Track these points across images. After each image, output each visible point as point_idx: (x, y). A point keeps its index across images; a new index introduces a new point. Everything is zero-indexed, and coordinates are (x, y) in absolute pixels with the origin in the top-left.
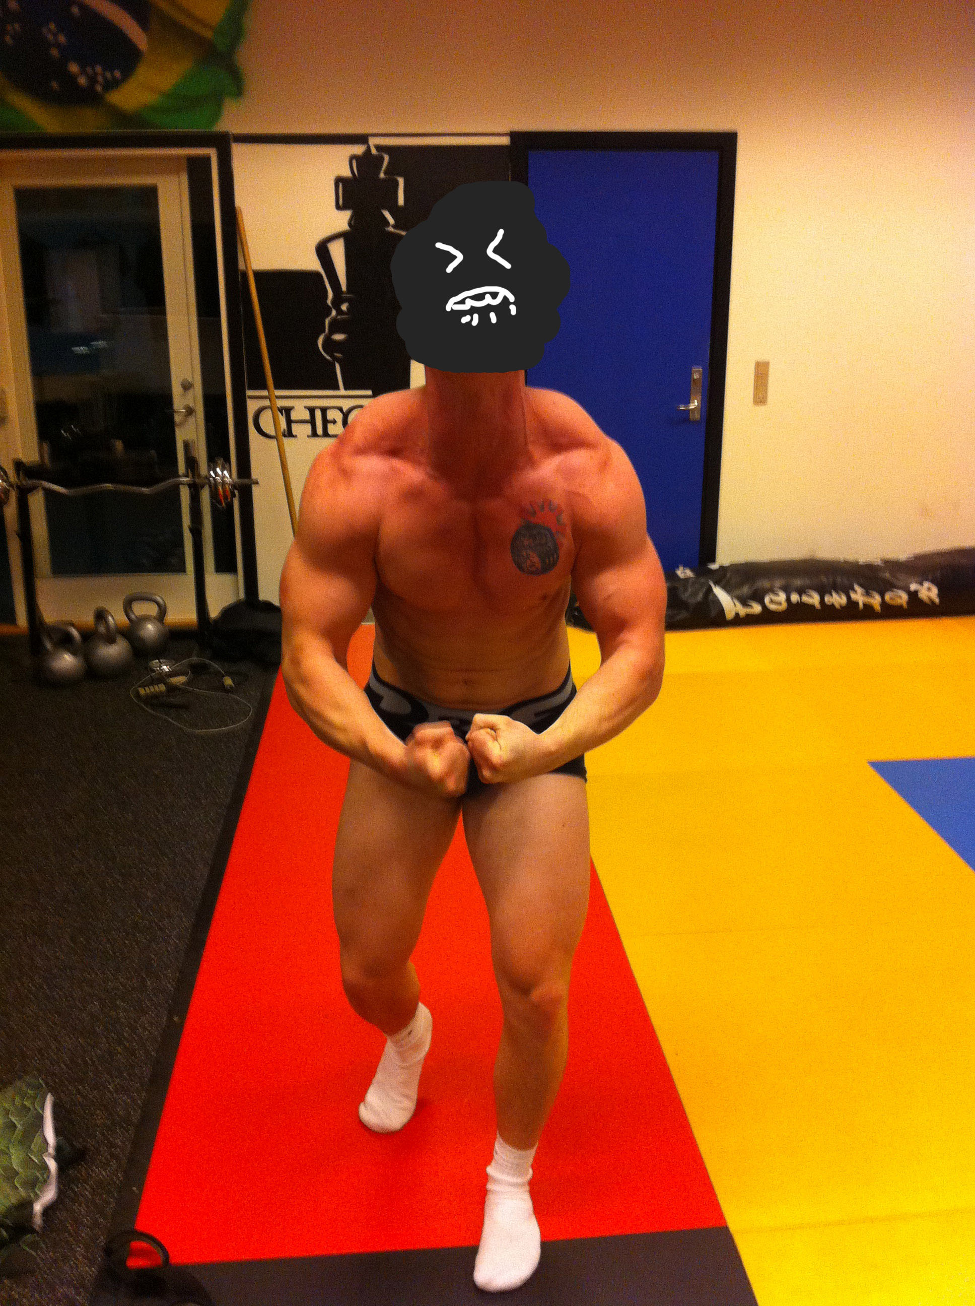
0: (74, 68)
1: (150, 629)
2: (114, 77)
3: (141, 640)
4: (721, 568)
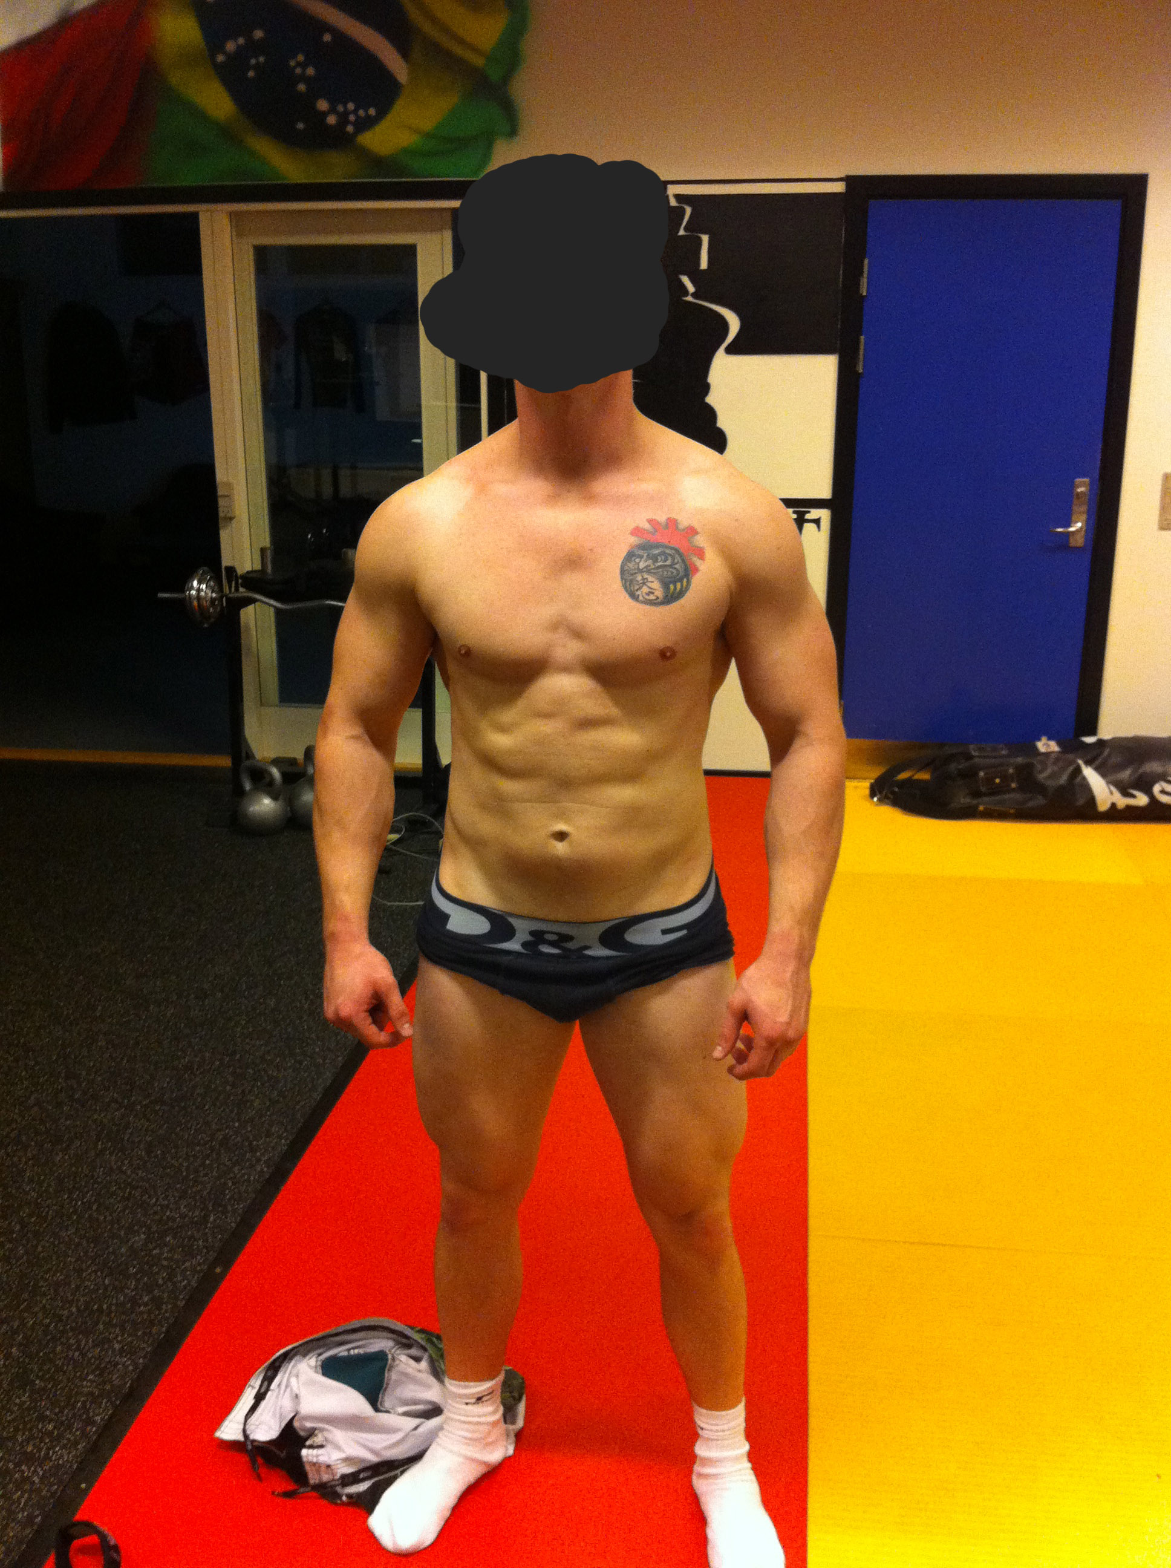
0: (323, 105)
4: (1101, 743)
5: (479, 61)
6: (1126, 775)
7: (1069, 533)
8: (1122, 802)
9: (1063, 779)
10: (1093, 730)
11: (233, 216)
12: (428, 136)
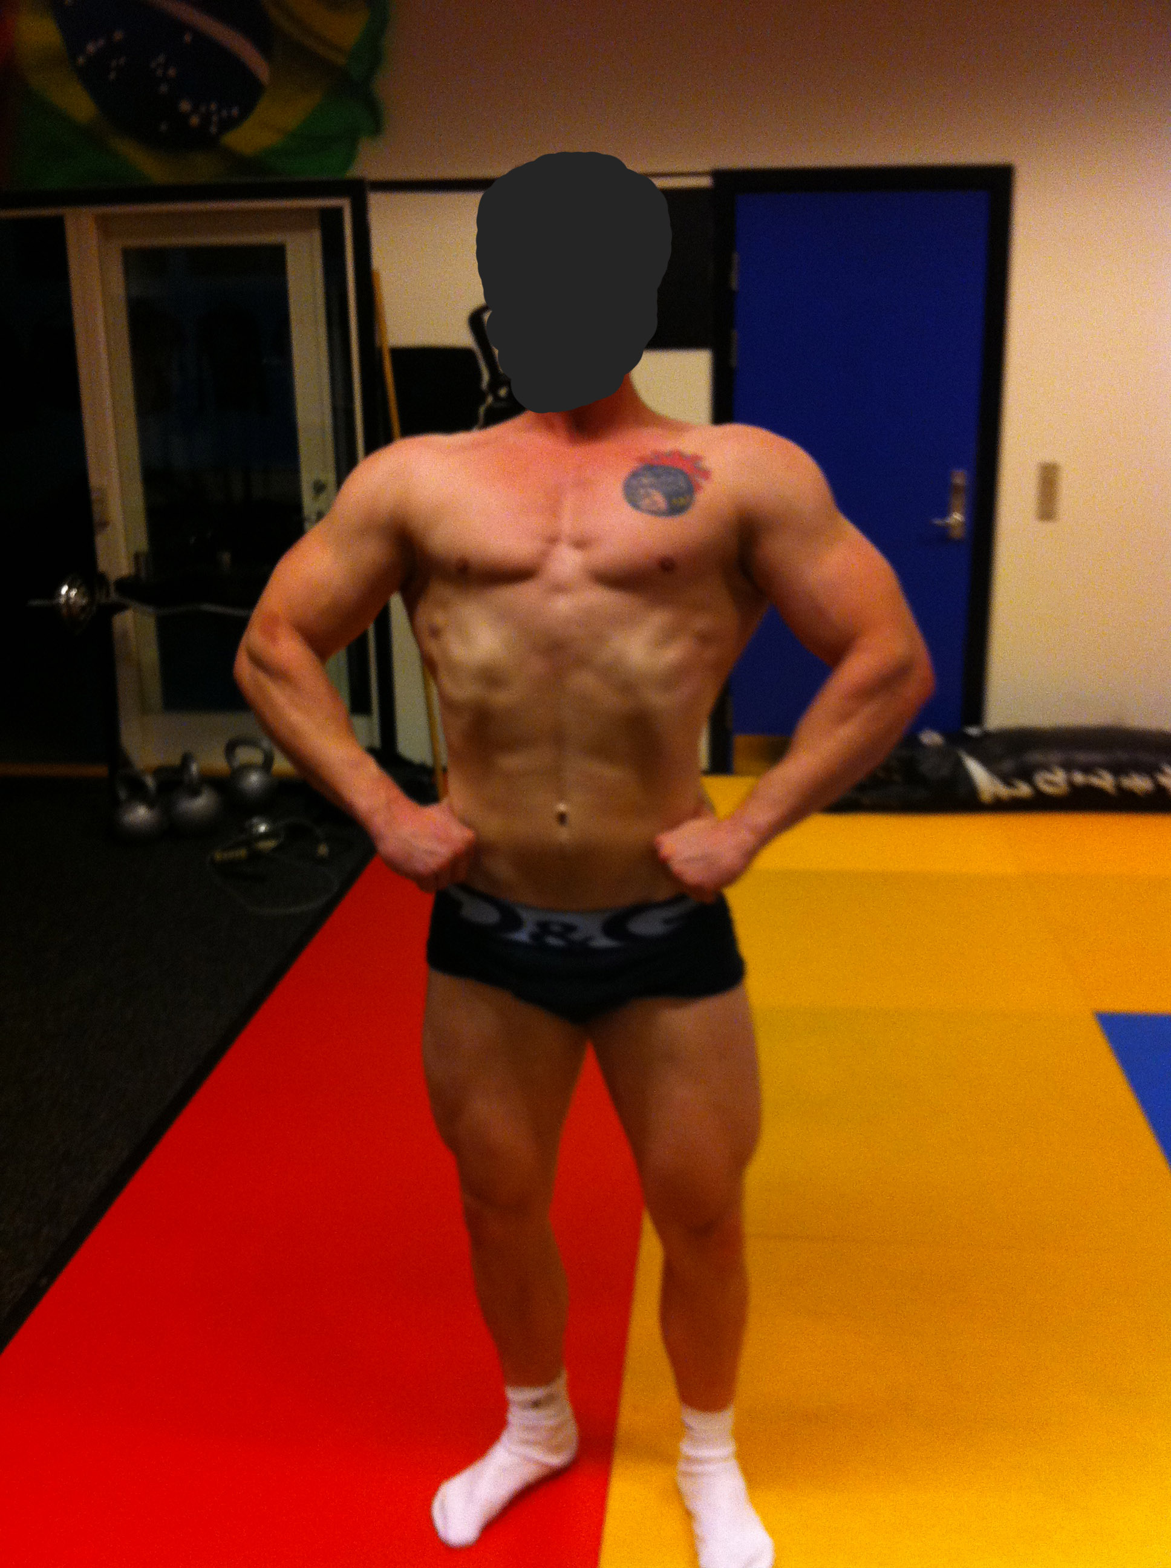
0: (185, 106)
1: (254, 779)
2: (230, 116)
3: (242, 793)
5: (339, 59)
6: (1008, 765)
7: (949, 526)
8: (1003, 791)
9: (944, 771)
10: (977, 721)
11: (99, 219)
12: (293, 135)
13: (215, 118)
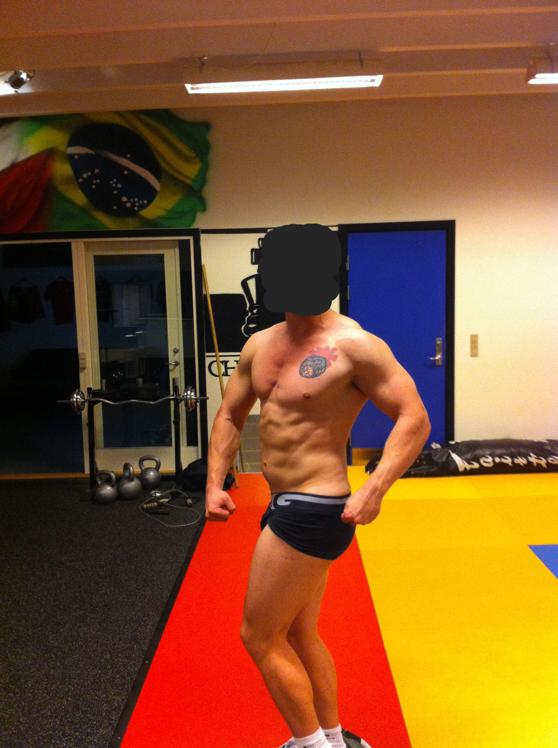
0: (124, 199)
1: (152, 474)
2: (144, 203)
3: (147, 480)
4: (457, 444)
5: (189, 182)
6: (469, 456)
7: (436, 360)
8: (468, 467)
9: (444, 459)
10: (452, 439)
11: (86, 244)
12: (170, 211)
13: (137, 204)
